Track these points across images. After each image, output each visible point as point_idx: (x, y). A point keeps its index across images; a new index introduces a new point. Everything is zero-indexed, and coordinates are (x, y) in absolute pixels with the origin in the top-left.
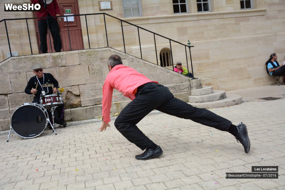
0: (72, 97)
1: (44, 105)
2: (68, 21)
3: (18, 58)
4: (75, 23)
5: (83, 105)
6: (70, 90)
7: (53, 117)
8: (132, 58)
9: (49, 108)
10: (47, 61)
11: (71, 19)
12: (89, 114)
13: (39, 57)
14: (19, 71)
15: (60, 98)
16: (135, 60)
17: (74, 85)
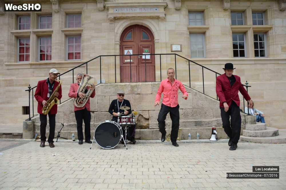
0: (143, 120)
1: (120, 124)
2: (146, 58)
3: (106, 85)
4: (151, 60)
5: (150, 128)
6: (141, 114)
7: (126, 134)
8: (196, 93)
9: (124, 127)
10: (126, 89)
11: (148, 57)
12: (155, 136)
13: (121, 85)
14: (105, 95)
15: (133, 120)
16: (198, 94)
17: (145, 110)
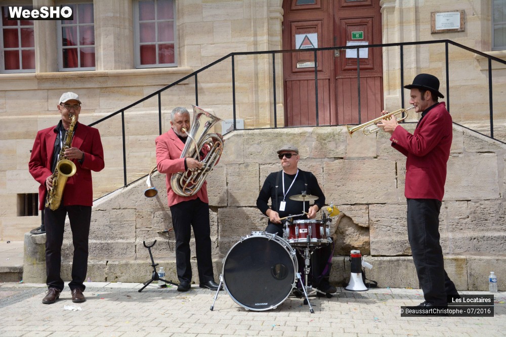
0: (350, 230)
1: (292, 241)
2: (360, 57)
3: (248, 134)
4: (371, 62)
5: (372, 253)
6: (347, 214)
7: (307, 271)
9: (301, 249)
10: (305, 145)
11: (364, 53)
12: (386, 276)
13: (290, 135)
14: (247, 160)
15: (327, 230)
17: (358, 202)
